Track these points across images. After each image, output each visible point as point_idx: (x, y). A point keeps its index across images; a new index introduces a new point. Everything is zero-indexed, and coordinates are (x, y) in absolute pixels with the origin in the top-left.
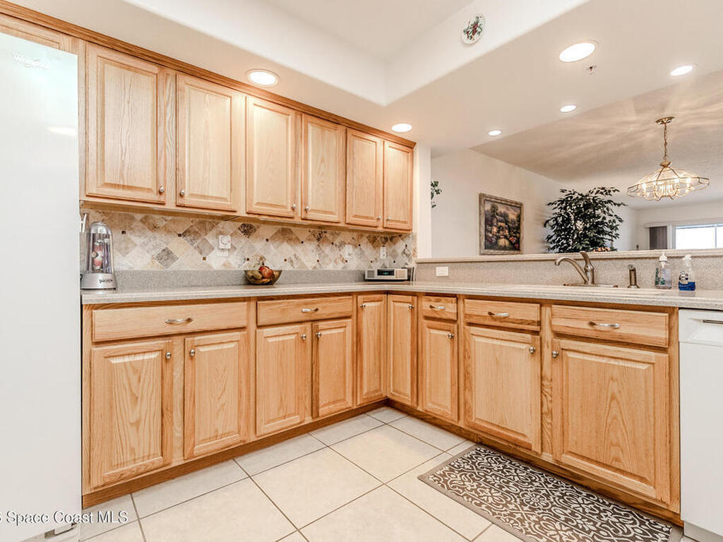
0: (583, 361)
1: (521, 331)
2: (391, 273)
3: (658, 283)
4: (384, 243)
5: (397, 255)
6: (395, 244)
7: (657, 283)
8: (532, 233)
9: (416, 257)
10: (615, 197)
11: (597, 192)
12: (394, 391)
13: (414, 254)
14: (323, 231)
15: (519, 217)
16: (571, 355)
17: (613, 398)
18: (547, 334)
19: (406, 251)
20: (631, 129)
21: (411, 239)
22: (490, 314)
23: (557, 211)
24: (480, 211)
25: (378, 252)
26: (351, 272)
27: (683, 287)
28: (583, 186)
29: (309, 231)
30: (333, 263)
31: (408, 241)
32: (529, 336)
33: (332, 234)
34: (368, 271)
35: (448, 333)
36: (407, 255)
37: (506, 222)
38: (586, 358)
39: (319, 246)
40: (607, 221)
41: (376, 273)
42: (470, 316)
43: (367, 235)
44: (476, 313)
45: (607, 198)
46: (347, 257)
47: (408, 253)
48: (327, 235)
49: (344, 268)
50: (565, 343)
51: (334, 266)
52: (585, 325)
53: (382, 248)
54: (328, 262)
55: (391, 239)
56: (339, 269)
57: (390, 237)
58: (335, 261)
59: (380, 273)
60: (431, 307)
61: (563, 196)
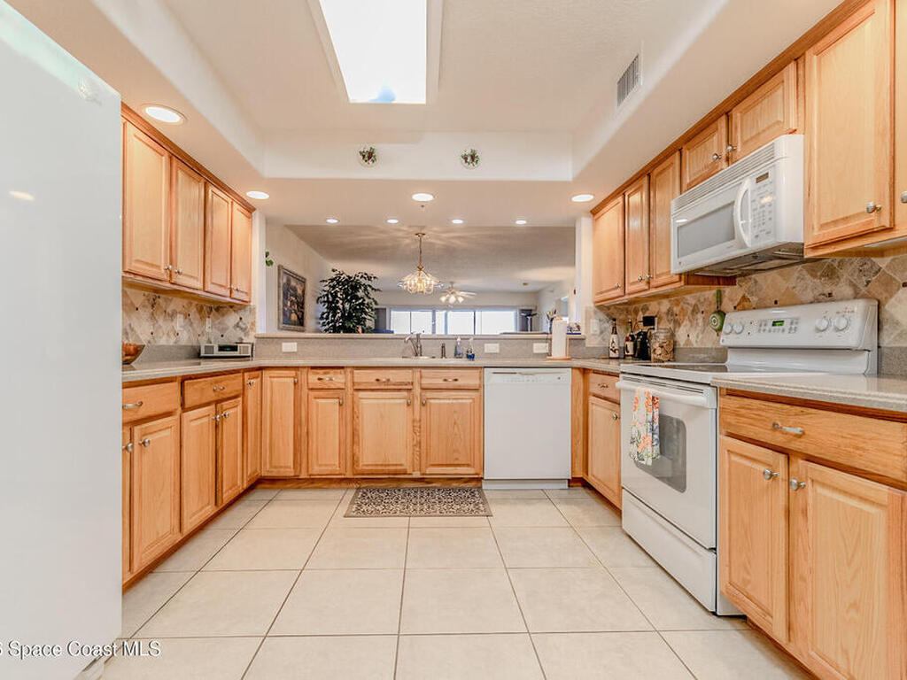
0: (440, 404)
1: (399, 390)
2: (234, 348)
3: (457, 355)
4: (209, 313)
5: (227, 329)
6: (223, 315)
7: (455, 355)
8: (313, 309)
9: (255, 331)
10: (374, 284)
11: (362, 276)
12: (271, 466)
13: (252, 329)
14: (157, 295)
15: (303, 291)
16: (432, 401)
17: (455, 423)
18: (417, 390)
19: (240, 323)
20: (400, 234)
21: (248, 313)
22: (378, 380)
23: (327, 288)
24: (279, 283)
25: (204, 324)
26: (181, 347)
27: (468, 357)
28: (351, 269)
29: (144, 295)
30: (166, 335)
31: (244, 314)
32: (405, 394)
33: (166, 300)
34: (206, 347)
35: (337, 400)
36: (242, 329)
37: (296, 297)
38: (442, 401)
39: (153, 314)
40: (366, 302)
41: (216, 349)
42: (359, 384)
43: (196, 303)
44: (364, 381)
45: (367, 282)
46: (178, 328)
47: (244, 326)
48: (161, 301)
49: (175, 343)
50: (429, 394)
51: (167, 340)
52: (441, 381)
53: (207, 319)
54: (161, 334)
55: (217, 309)
56: (171, 344)
57: (215, 308)
58: (168, 334)
59: (222, 348)
60: (320, 379)
61: (333, 275)
